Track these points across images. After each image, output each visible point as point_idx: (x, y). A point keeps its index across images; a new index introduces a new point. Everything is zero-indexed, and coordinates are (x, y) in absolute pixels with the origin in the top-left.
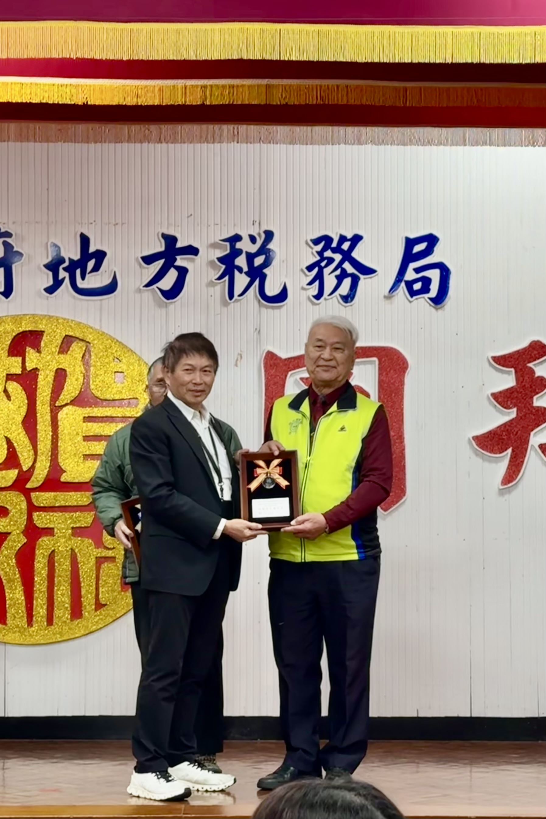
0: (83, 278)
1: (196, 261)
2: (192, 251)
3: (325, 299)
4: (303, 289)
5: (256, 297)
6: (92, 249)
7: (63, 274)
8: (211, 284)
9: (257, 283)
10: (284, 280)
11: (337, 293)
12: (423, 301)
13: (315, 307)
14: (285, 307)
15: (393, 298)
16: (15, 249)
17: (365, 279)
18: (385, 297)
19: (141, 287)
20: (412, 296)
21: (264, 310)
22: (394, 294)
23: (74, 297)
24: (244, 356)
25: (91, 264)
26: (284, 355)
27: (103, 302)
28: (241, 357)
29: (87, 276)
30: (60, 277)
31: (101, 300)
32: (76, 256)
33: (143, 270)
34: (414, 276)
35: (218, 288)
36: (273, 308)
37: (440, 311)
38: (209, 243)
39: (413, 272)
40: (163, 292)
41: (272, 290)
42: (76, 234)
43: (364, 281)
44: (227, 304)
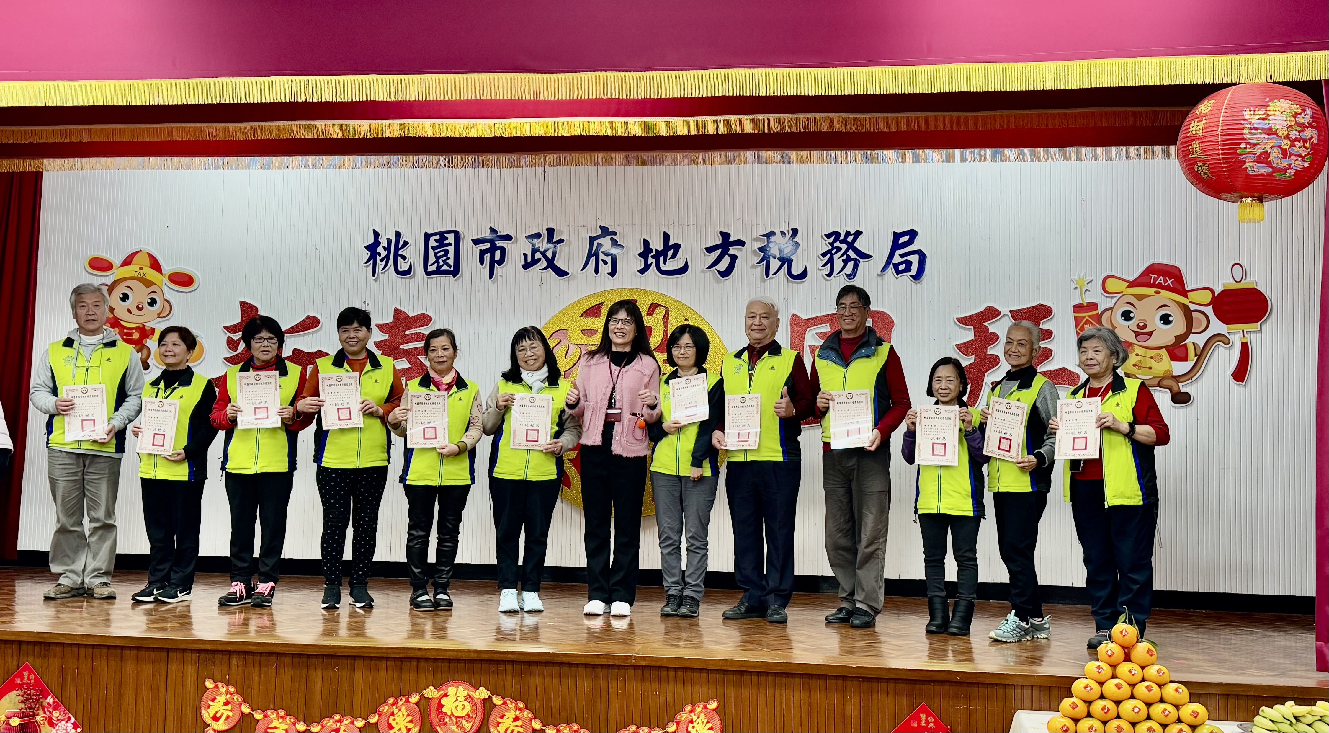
0: (665, 263)
1: (743, 251)
2: (741, 243)
3: (835, 277)
4: (819, 269)
5: (786, 275)
6: (671, 243)
7: (651, 260)
8: (753, 267)
9: (786, 265)
10: (805, 263)
11: (843, 272)
12: (906, 278)
13: (827, 282)
14: (806, 282)
15: (884, 276)
16: (619, 243)
17: (864, 262)
18: (879, 275)
19: (705, 269)
20: (898, 275)
21: (791, 285)
22: (884, 273)
23: (658, 276)
25: (670, 253)
26: (804, 317)
27: (679, 279)
29: (668, 262)
30: (649, 263)
31: (677, 278)
32: (660, 248)
33: (707, 257)
34: (900, 260)
35: (759, 269)
36: (797, 283)
37: (918, 285)
38: (753, 238)
39: (899, 257)
40: (720, 272)
41: (796, 271)
42: (660, 233)
43: (863, 264)
44: (764, 281)
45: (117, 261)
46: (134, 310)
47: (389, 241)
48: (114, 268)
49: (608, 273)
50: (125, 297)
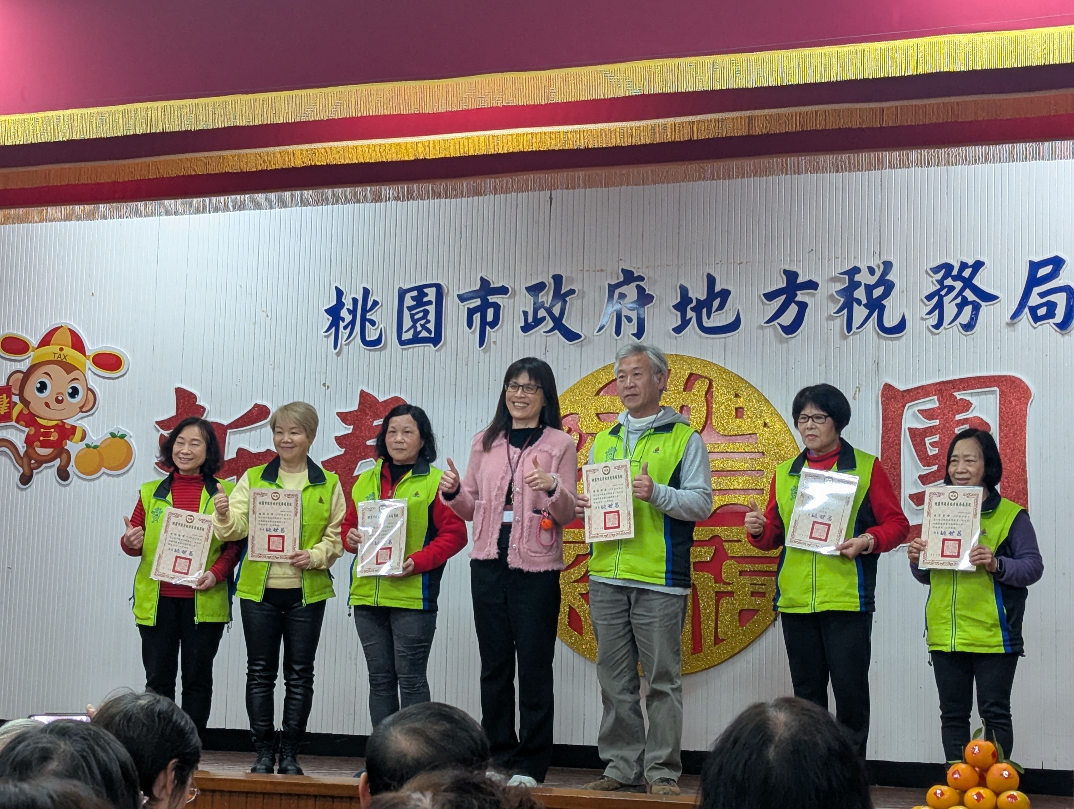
0: (709, 317)
1: (816, 296)
3: (945, 329)
4: (922, 319)
5: (875, 328)
6: (718, 289)
7: (690, 314)
9: (876, 314)
10: (903, 310)
11: (957, 322)
12: (1048, 327)
13: (934, 337)
14: (904, 337)
15: (1016, 325)
16: (647, 292)
17: (986, 306)
18: (1008, 324)
19: (763, 324)
20: (1036, 322)
21: (883, 342)
22: (1016, 320)
23: (700, 336)
24: (863, 389)
25: (716, 303)
26: (902, 387)
27: (727, 339)
28: (859, 391)
29: (713, 315)
30: (688, 318)
31: (725, 338)
32: (703, 296)
33: (766, 307)
34: (1038, 301)
35: (838, 321)
36: (892, 339)
37: (1066, 337)
38: (830, 276)
39: (1038, 297)
40: (783, 328)
41: (889, 322)
42: (702, 275)
43: (986, 309)
44: (845, 337)
45: (34, 341)
46: (53, 404)
47: (355, 301)
48: (31, 349)
49: (633, 334)
50: (43, 387)
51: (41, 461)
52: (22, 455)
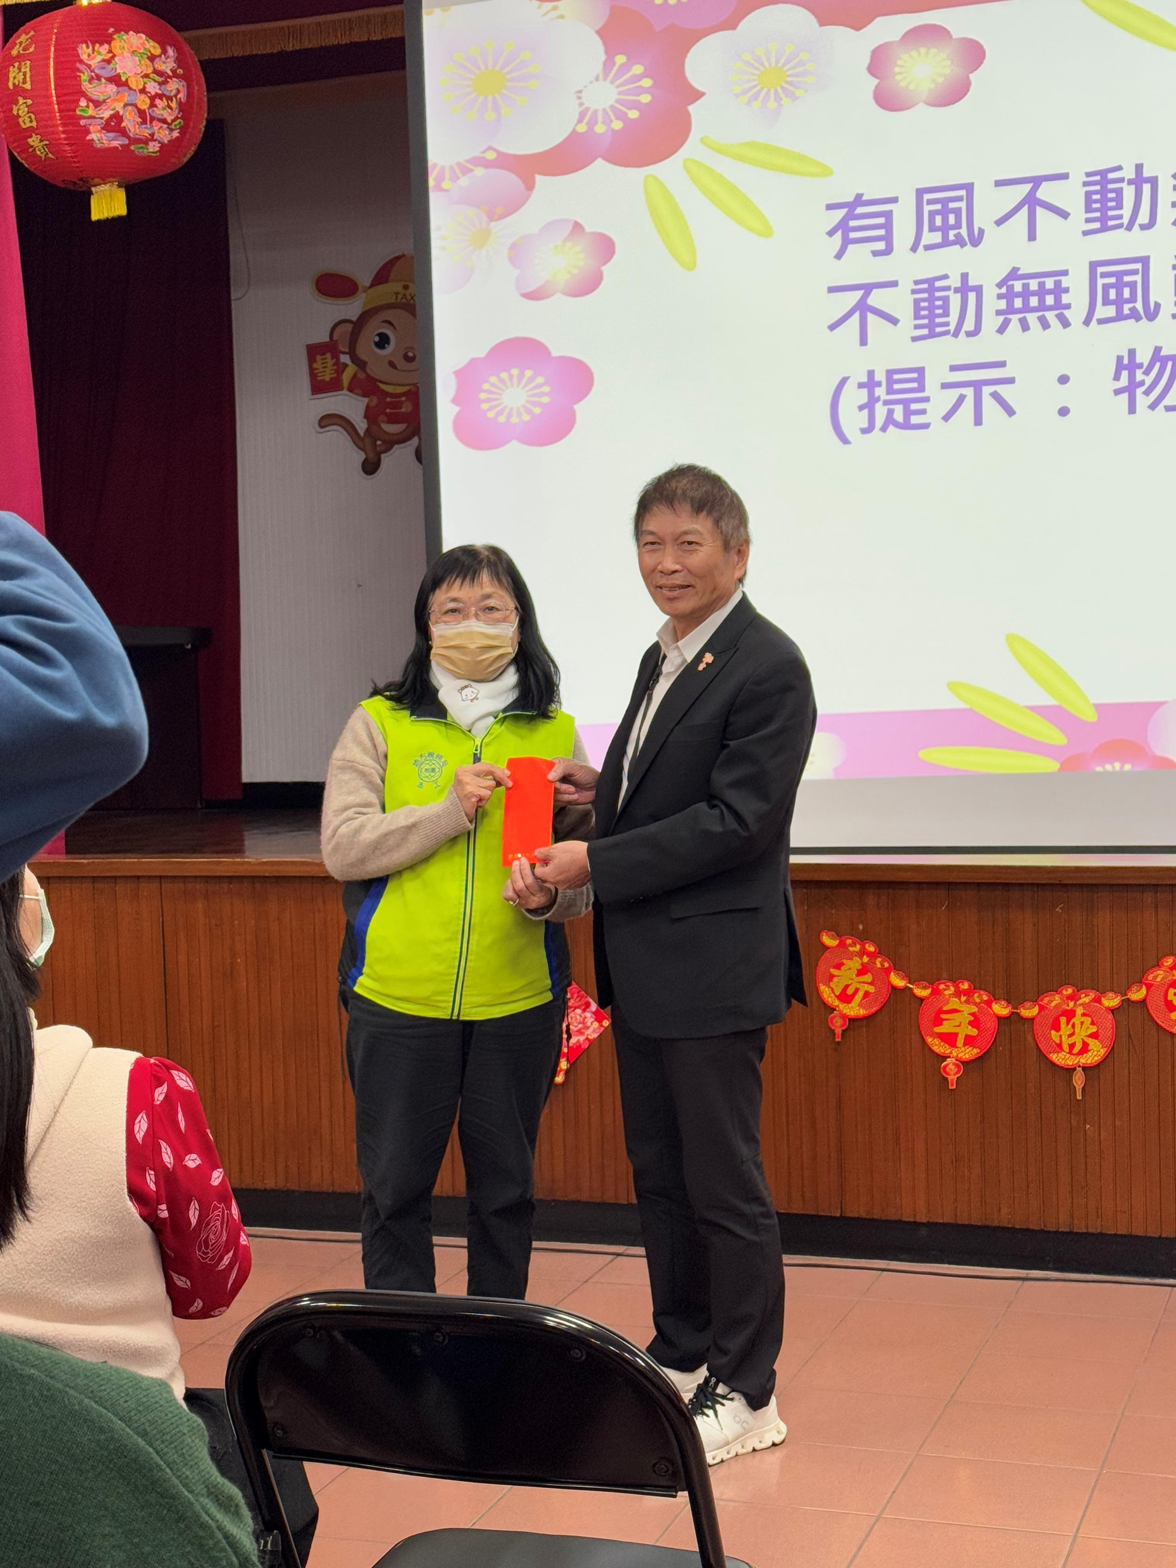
45: (364, 279)
46: (401, 364)
48: (360, 289)
50: (383, 341)
51: (391, 443)
52: (362, 433)
